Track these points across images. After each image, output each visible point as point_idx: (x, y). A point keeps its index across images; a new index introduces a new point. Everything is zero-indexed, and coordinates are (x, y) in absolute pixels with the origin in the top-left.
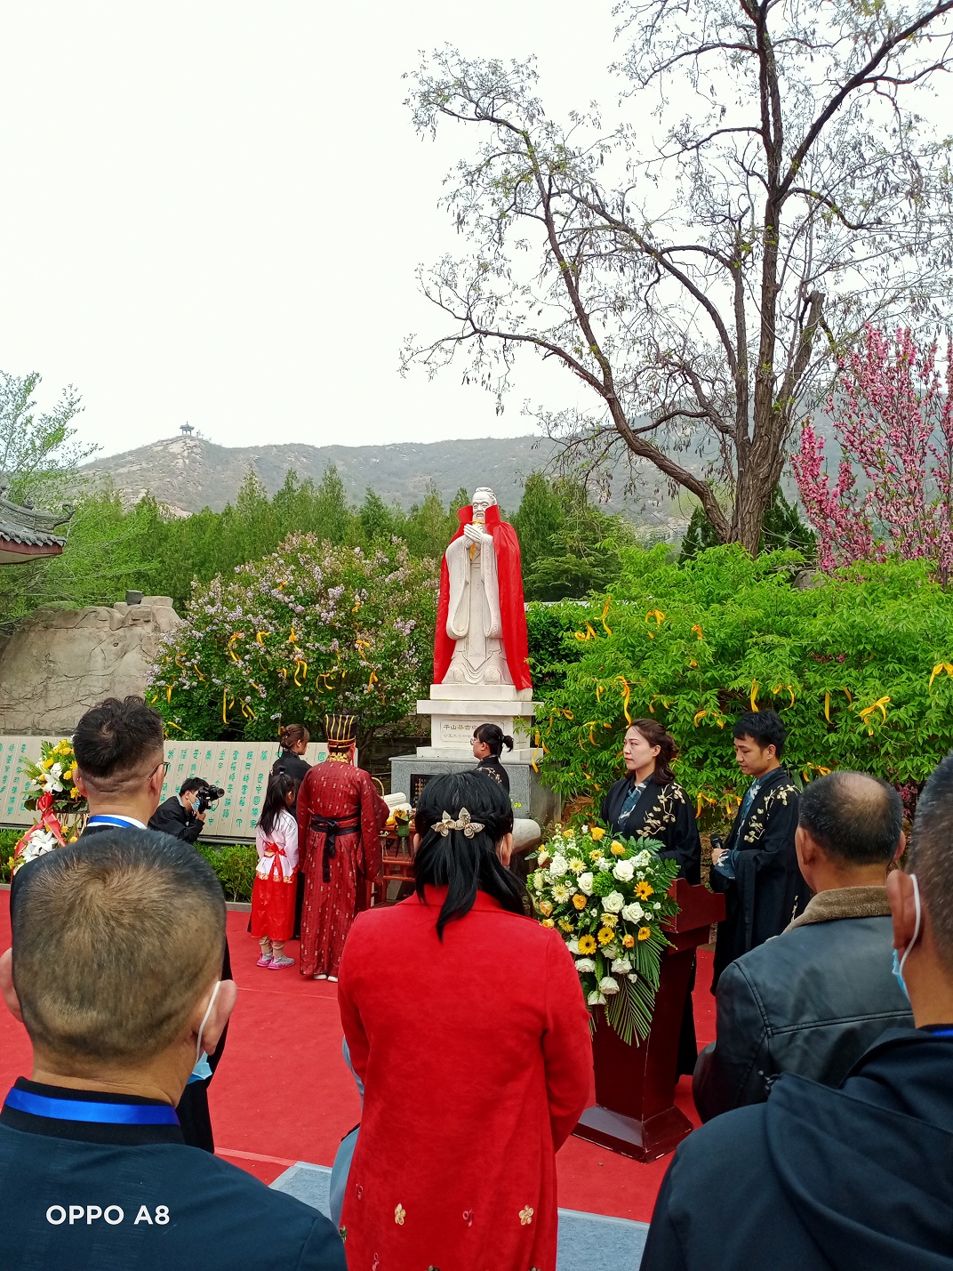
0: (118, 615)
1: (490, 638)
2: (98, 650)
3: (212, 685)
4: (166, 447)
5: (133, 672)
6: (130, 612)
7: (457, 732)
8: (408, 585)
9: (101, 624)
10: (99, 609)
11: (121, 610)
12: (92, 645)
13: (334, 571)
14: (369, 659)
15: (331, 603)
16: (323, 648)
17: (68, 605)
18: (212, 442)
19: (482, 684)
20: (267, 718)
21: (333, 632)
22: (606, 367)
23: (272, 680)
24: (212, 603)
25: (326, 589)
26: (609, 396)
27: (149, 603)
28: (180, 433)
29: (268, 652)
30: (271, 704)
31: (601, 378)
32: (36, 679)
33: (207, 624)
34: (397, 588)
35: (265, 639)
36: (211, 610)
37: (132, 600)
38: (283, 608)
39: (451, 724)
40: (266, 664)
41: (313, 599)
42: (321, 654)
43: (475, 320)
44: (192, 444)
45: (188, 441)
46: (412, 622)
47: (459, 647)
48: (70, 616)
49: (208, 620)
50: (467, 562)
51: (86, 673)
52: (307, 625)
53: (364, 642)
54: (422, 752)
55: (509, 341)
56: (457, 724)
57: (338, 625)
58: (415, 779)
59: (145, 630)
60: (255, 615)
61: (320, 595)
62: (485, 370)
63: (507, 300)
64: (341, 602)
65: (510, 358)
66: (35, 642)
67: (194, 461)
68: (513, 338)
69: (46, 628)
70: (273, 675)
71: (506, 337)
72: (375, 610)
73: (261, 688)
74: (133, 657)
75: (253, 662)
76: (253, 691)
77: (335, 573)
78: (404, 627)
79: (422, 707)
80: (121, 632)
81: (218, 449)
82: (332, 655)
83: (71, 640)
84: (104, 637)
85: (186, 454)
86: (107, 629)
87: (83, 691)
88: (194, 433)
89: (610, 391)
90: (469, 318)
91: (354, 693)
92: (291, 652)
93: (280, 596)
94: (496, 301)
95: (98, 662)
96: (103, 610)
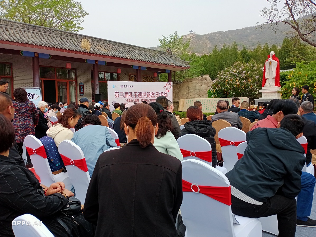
0: (200, 79)
1: (273, 78)
2: (197, 85)
3: (222, 89)
4: (186, 37)
5: (204, 88)
6: (202, 78)
7: (267, 95)
8: (257, 70)
9: (197, 80)
10: (196, 78)
11: (200, 78)
12: (196, 84)
13: (244, 68)
14: (251, 83)
15: (244, 74)
16: (242, 82)
17: (190, 77)
18: (197, 34)
19: (272, 86)
20: (232, 94)
21: (244, 79)
22: (298, 25)
23: (233, 88)
24: (222, 75)
25: (242, 72)
26: (298, 31)
27: (205, 76)
28: (190, 33)
29: (232, 83)
30: (233, 92)
31: (296, 27)
32: (186, 91)
33: (221, 79)
34: (255, 70)
35: (232, 81)
36: (222, 76)
37: (202, 76)
38: (235, 75)
39: (266, 93)
40: (232, 85)
41: (240, 73)
42: (242, 83)
43: (270, 19)
44: (193, 35)
45: (192, 35)
46: (258, 76)
47: (267, 80)
48: (191, 79)
49: (221, 78)
50: (269, 65)
51: (195, 89)
52: (239, 78)
53: (250, 80)
54: (260, 98)
55: (277, 22)
56: (267, 93)
57: (245, 78)
58: (259, 103)
59: (205, 81)
60: (230, 77)
61: (241, 73)
62: (272, 27)
63: (277, 15)
64: (245, 74)
65: (278, 25)
66: (186, 84)
67: (193, 40)
68: (278, 21)
69: (187, 82)
70: (233, 87)
71: (277, 21)
72: (251, 75)
73: (231, 89)
74: (203, 86)
75: (230, 85)
76: (230, 90)
77: (244, 69)
78: (257, 77)
79: (260, 91)
80: (201, 82)
81: (199, 36)
82: (244, 83)
83: (192, 84)
84: (198, 83)
85: (191, 38)
86: (198, 81)
87: (195, 92)
88: (193, 32)
89: (298, 30)
90: (269, 19)
91: (248, 89)
92: (237, 83)
93: (234, 73)
94: (274, 15)
95: (197, 87)
96: (197, 78)
